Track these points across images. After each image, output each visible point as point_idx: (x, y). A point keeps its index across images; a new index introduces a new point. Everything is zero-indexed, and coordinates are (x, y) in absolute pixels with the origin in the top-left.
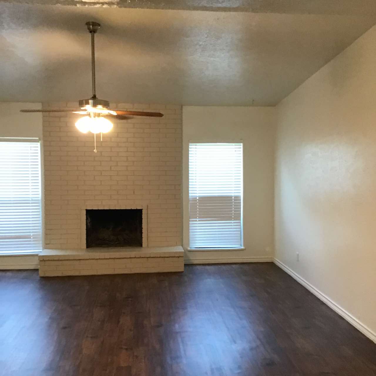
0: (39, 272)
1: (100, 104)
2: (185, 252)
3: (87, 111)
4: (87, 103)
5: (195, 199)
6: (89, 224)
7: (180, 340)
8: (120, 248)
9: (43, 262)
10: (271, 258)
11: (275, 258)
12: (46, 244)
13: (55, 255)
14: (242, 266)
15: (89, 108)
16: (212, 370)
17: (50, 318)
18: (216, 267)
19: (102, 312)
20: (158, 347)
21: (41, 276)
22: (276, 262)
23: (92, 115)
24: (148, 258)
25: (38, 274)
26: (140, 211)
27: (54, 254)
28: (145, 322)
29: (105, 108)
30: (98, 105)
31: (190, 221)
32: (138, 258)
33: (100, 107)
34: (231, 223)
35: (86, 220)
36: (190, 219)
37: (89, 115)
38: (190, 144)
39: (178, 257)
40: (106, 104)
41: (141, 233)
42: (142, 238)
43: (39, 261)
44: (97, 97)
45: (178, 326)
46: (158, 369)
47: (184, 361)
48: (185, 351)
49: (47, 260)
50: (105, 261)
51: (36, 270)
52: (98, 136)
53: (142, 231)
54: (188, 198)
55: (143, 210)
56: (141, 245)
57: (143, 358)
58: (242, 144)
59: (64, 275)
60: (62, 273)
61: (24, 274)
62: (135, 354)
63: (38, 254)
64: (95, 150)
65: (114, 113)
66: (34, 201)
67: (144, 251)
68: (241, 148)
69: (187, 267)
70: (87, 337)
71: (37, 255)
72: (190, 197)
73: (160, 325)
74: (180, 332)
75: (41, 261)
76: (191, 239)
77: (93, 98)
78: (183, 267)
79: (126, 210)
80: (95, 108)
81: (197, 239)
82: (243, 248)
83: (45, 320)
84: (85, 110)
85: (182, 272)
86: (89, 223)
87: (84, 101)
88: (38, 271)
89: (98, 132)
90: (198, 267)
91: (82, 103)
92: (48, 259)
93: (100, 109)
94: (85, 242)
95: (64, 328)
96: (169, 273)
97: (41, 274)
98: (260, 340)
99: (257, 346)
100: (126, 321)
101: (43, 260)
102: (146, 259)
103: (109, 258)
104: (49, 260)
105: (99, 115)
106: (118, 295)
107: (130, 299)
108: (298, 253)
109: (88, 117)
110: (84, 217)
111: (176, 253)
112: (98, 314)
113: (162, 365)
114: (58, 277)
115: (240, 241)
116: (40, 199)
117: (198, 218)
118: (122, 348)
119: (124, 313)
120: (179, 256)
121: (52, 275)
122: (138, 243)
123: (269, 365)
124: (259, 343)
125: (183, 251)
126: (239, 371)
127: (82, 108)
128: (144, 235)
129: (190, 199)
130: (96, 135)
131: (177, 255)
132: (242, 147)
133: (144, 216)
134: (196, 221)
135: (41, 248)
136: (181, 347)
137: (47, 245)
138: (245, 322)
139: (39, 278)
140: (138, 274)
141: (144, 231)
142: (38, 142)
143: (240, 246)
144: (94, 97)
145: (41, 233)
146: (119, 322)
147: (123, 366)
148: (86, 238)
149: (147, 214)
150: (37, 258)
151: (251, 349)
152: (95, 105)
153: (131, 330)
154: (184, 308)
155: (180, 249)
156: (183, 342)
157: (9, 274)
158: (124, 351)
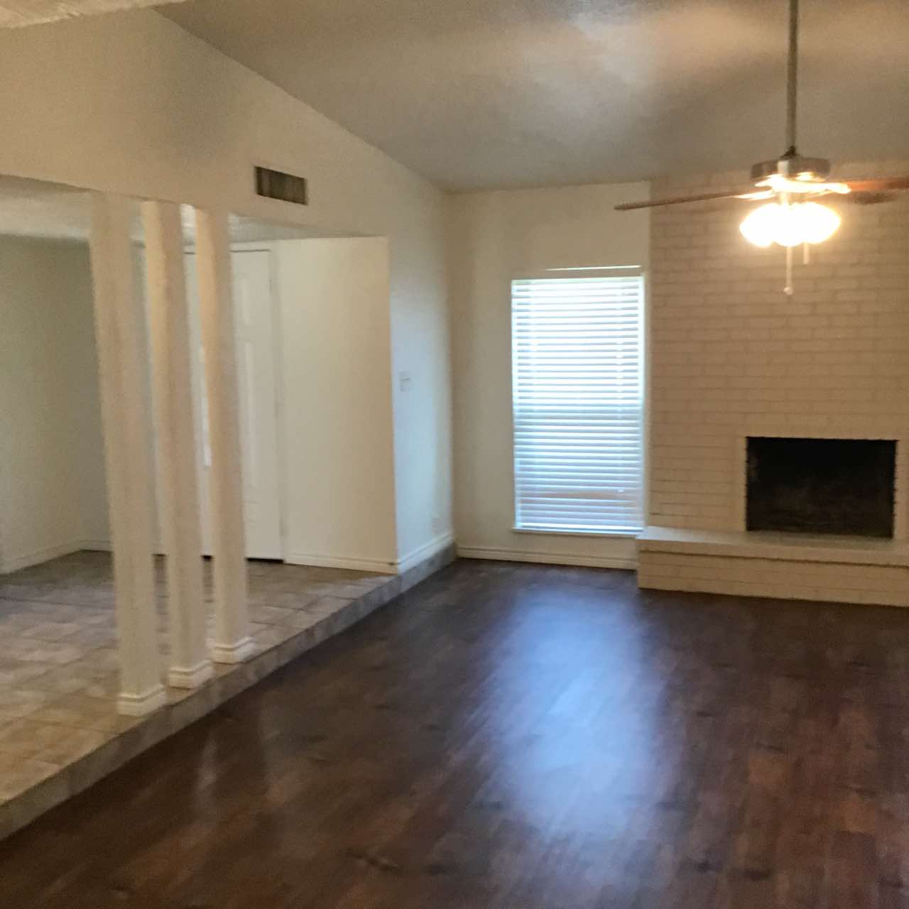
0: (638, 577)
1: (805, 169)
3: (770, 192)
4: (773, 169)
6: (754, 474)
8: (834, 536)
9: (647, 554)
12: (654, 514)
15: (777, 181)
21: (642, 587)
23: (783, 197)
25: (635, 582)
29: (818, 179)
30: (799, 172)
33: (806, 176)
35: (745, 464)
37: (776, 199)
40: (822, 168)
41: (891, 501)
42: (892, 514)
43: (637, 552)
44: (800, 151)
49: (656, 552)
51: (631, 572)
52: (798, 252)
53: (893, 498)
55: (897, 444)
56: (890, 535)
59: (694, 590)
60: (690, 586)
61: (605, 579)
63: (635, 535)
64: (787, 289)
65: (843, 188)
66: (628, 415)
67: (898, 549)
70: (759, 744)
71: (631, 538)
75: (642, 552)
77: (788, 157)
80: (794, 180)
84: (767, 188)
86: (754, 469)
87: (765, 167)
88: (636, 575)
89: (796, 243)
91: (760, 171)
92: (657, 548)
93: (806, 182)
94: (742, 514)
95: (701, 714)
97: (643, 582)
100: (857, 722)
101: (648, 550)
104: (660, 552)
105: (800, 198)
106: (830, 653)
107: (864, 668)
109: (773, 205)
110: (742, 455)
114: (680, 592)
116: (639, 408)
118: (847, 788)
119: (849, 701)
121: (668, 588)
122: (886, 531)
127: (759, 185)
128: (900, 509)
130: (793, 249)
133: (901, 459)
135: (642, 522)
137: (654, 517)
139: (636, 591)
141: (901, 497)
142: (639, 275)
144: (791, 154)
146: (835, 721)
147: (853, 830)
148: (745, 506)
150: (632, 545)
152: (792, 173)
153: (868, 747)
157: (573, 575)
158: (854, 796)
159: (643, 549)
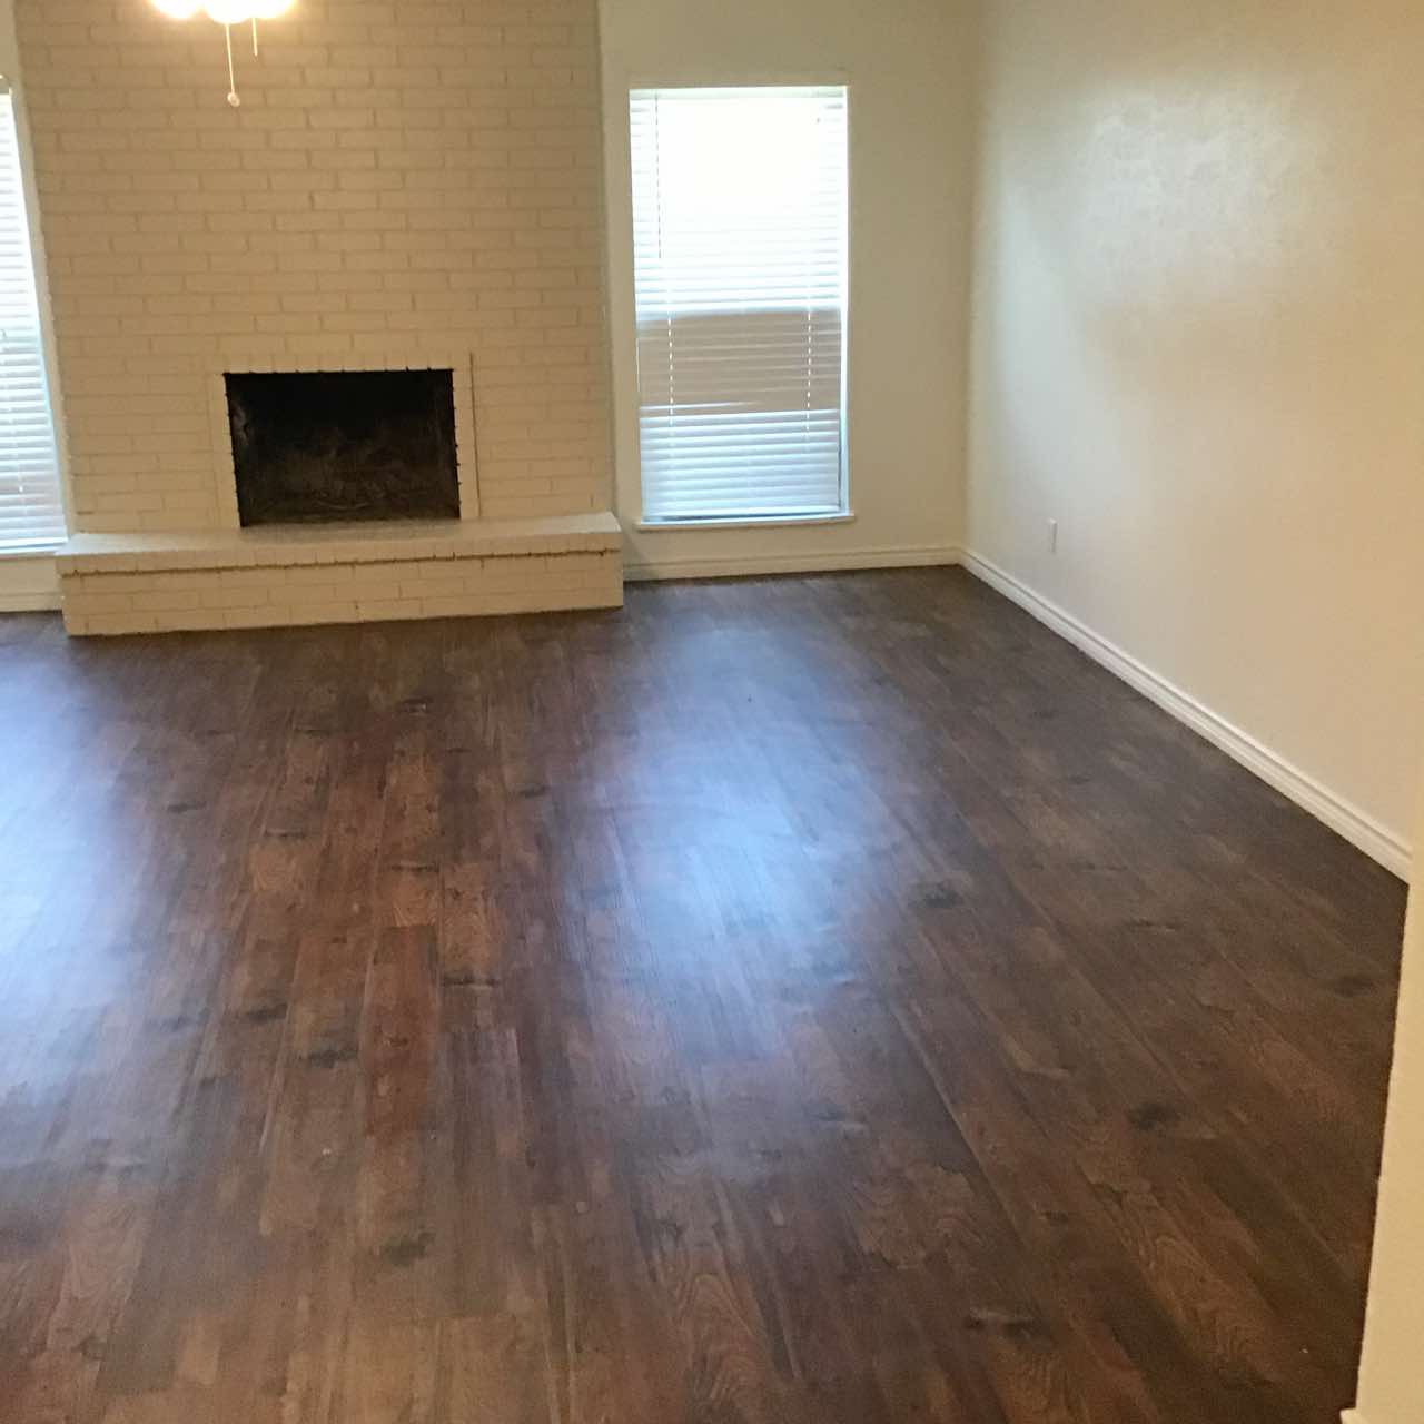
0: (65, 618)
2: (623, 534)
5: (659, 326)
6: (243, 435)
7: (611, 834)
9: (75, 583)
10: (952, 549)
11: (969, 551)
12: (81, 513)
13: (123, 555)
14: (842, 581)
16: (731, 927)
17: (122, 777)
18: (747, 588)
19: (320, 752)
20: (532, 859)
21: (76, 633)
22: (971, 561)
24: (481, 558)
25: (62, 628)
26: (445, 377)
27: (117, 550)
28: (482, 782)
31: (643, 416)
32: (447, 559)
34: (803, 418)
35: (228, 418)
36: (644, 408)
38: (633, 93)
39: (601, 553)
41: (453, 464)
42: (457, 484)
43: (59, 577)
45: (604, 790)
46: (537, 931)
47: (630, 900)
48: (631, 869)
49: (92, 575)
50: (317, 572)
51: (54, 614)
53: (454, 456)
54: (635, 323)
55: (454, 374)
56: (454, 512)
57: (480, 896)
58: (844, 89)
59: (161, 629)
60: (156, 622)
62: (449, 885)
63: (54, 552)
64: (232, 97)
66: (14, 345)
67: (468, 533)
68: (840, 107)
69: (636, 593)
70: (267, 834)
71: (48, 557)
72: (638, 319)
73: (535, 791)
74: (612, 810)
75: (65, 576)
76: (646, 484)
78: (622, 590)
79: (386, 373)
81: (669, 483)
82: (846, 513)
83: (103, 784)
85: (619, 608)
86: (245, 427)
88: (62, 619)
90: (677, 591)
92: (92, 569)
94: (232, 501)
95: (178, 809)
96: (564, 613)
97: (74, 626)
98: (905, 824)
99: (896, 848)
100: (413, 780)
101: (76, 571)
102: (477, 563)
103: (332, 561)
104: (98, 573)
106: (375, 692)
107: (423, 706)
108: (1053, 522)
110: (223, 405)
111: (592, 536)
112: (305, 756)
113: (551, 916)
114: (140, 635)
115: (837, 486)
117: (672, 401)
118: (399, 868)
119: (402, 753)
120: (601, 548)
121: (119, 631)
122: (449, 508)
123: (937, 903)
124: (900, 834)
125: (619, 529)
126: (830, 926)
128: (465, 474)
129: (640, 327)
130: (232, 27)
131: (594, 547)
132: (844, 101)
133: (460, 399)
134: (667, 413)
135: (64, 529)
136: (619, 857)
137: (84, 515)
138: (852, 771)
139: (65, 642)
140: (447, 619)
141: (463, 456)
143: (836, 508)
145: (54, 472)
146: (382, 784)
147: (406, 923)
148: (235, 488)
149: (472, 388)
150: (51, 567)
151: (875, 854)
153: (430, 808)
154: (628, 731)
155: (606, 523)
156: (622, 841)
158: (407, 877)
159: (70, 570)
